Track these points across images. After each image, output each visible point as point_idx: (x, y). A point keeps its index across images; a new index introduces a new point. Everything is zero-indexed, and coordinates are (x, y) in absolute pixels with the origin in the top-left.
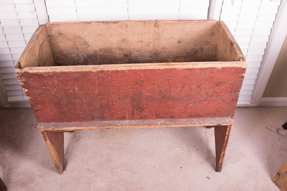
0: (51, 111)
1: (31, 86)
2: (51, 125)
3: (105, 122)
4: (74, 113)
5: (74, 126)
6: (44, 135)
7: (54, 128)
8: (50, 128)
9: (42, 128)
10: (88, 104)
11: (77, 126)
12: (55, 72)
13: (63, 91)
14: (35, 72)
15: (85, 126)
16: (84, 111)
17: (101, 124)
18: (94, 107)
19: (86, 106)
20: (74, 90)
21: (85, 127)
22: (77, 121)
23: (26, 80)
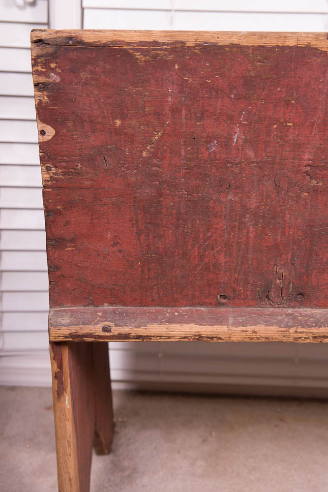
0: (113, 246)
1: (73, 113)
2: (100, 314)
3: (308, 311)
4: (201, 258)
5: (188, 322)
6: (60, 366)
7: (111, 324)
8: (96, 324)
9: (63, 322)
10: (264, 216)
11: (200, 320)
12: (179, 46)
13: (186, 145)
14: (105, 41)
15: (231, 320)
16: (239, 251)
17: (295, 318)
18: (283, 234)
19: (251, 229)
20: (226, 143)
21: (233, 325)
22: (201, 304)
23: (63, 80)
